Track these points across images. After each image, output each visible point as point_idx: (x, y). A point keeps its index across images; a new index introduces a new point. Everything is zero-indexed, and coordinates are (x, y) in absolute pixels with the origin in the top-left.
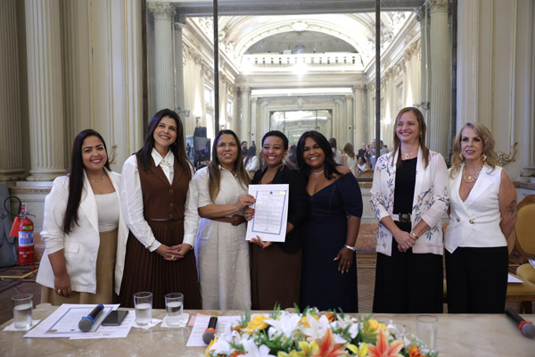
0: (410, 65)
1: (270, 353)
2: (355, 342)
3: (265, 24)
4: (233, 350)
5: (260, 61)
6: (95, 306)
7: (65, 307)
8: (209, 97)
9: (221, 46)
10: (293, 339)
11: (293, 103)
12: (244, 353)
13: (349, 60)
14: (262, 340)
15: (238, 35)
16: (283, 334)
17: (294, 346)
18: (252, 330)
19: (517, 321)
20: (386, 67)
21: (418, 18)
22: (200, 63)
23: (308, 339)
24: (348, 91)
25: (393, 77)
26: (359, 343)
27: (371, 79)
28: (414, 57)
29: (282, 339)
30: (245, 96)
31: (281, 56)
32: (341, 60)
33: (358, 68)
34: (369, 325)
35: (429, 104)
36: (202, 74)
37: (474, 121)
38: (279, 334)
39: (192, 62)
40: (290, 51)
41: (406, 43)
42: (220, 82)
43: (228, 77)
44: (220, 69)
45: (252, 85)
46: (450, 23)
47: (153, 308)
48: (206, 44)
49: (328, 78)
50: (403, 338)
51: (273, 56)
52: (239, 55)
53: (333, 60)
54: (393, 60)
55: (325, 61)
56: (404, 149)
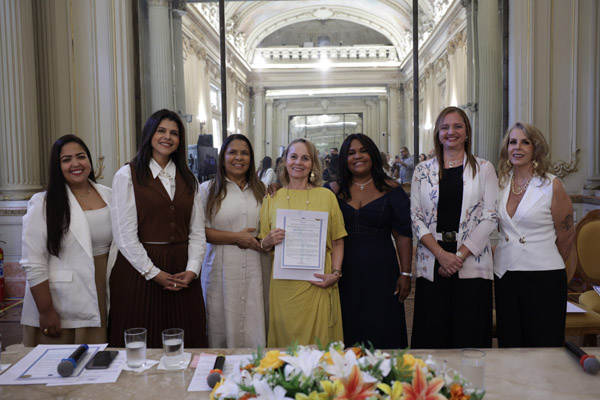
0: (454, 58)
1: (287, 395)
2: (387, 380)
3: (281, 11)
4: (243, 394)
5: (276, 56)
6: (78, 346)
7: (41, 348)
8: (215, 98)
9: (230, 38)
10: (314, 378)
11: (316, 106)
12: (255, 396)
13: (383, 54)
14: (277, 380)
15: (249, 24)
16: (301, 372)
17: (315, 386)
18: (264, 369)
19: (577, 355)
20: (426, 62)
21: (463, 3)
22: (204, 58)
23: (331, 378)
24: (382, 90)
25: (434, 73)
26: (392, 382)
27: (409, 77)
28: (458, 50)
29: (300, 379)
30: (258, 97)
31: (300, 49)
32: (373, 54)
33: (393, 64)
34: (403, 360)
35: (476, 105)
36: (207, 72)
38: (297, 372)
39: (194, 58)
40: (312, 44)
41: (450, 33)
42: (228, 81)
43: (238, 75)
44: (228, 65)
45: (267, 85)
46: (500, 10)
47: (148, 347)
48: (210, 34)
49: (357, 76)
50: (444, 375)
51: (291, 49)
52: (251, 48)
53: (363, 55)
54: (434, 52)
55: (353, 55)
56: (447, 156)
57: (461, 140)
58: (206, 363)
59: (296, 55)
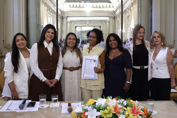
0: (133, 8)
5: (72, 6)
6: (23, 101)
13: (108, 6)
22: (46, 6)
24: (107, 19)
25: (126, 13)
27: (117, 14)
28: (134, 6)
32: (105, 6)
33: (111, 9)
36: (47, 11)
39: (43, 5)
40: (84, 2)
49: (100, 13)
52: (62, 3)
53: (101, 6)
54: (126, 6)
55: (98, 6)
58: (65, 105)
59: (78, 6)
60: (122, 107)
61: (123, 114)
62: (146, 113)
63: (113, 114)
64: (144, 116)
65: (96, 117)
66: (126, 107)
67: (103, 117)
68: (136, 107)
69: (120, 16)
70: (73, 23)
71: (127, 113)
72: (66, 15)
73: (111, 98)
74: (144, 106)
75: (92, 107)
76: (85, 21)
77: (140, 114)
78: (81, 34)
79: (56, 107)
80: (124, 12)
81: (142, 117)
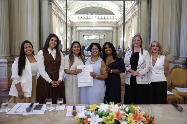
0: (134, 20)
3: (82, 4)
5: (80, 17)
6: (31, 103)
7: (19, 104)
11: (91, 33)
13: (112, 18)
15: (72, 7)
22: (58, 17)
24: (111, 29)
27: (119, 25)
28: (135, 17)
30: (74, 29)
31: (87, 15)
32: (109, 18)
33: (115, 21)
35: (140, 34)
36: (59, 21)
37: (156, 40)
39: (55, 17)
40: (91, 14)
41: (132, 12)
51: (84, 15)
52: (72, 14)
53: (106, 18)
54: (127, 18)
55: (103, 18)
56: (135, 49)
57: (139, 44)
58: (70, 108)
59: (86, 17)
60: (124, 113)
61: (125, 121)
62: (148, 119)
63: (116, 120)
64: (145, 122)
65: (99, 123)
66: (128, 113)
67: (106, 123)
68: (138, 113)
69: (122, 26)
70: (81, 32)
71: (129, 120)
72: (75, 25)
73: (113, 104)
74: (146, 112)
75: (94, 113)
76: (91, 31)
77: (142, 120)
78: (88, 42)
79: (61, 110)
80: (126, 23)
81: (144, 123)
